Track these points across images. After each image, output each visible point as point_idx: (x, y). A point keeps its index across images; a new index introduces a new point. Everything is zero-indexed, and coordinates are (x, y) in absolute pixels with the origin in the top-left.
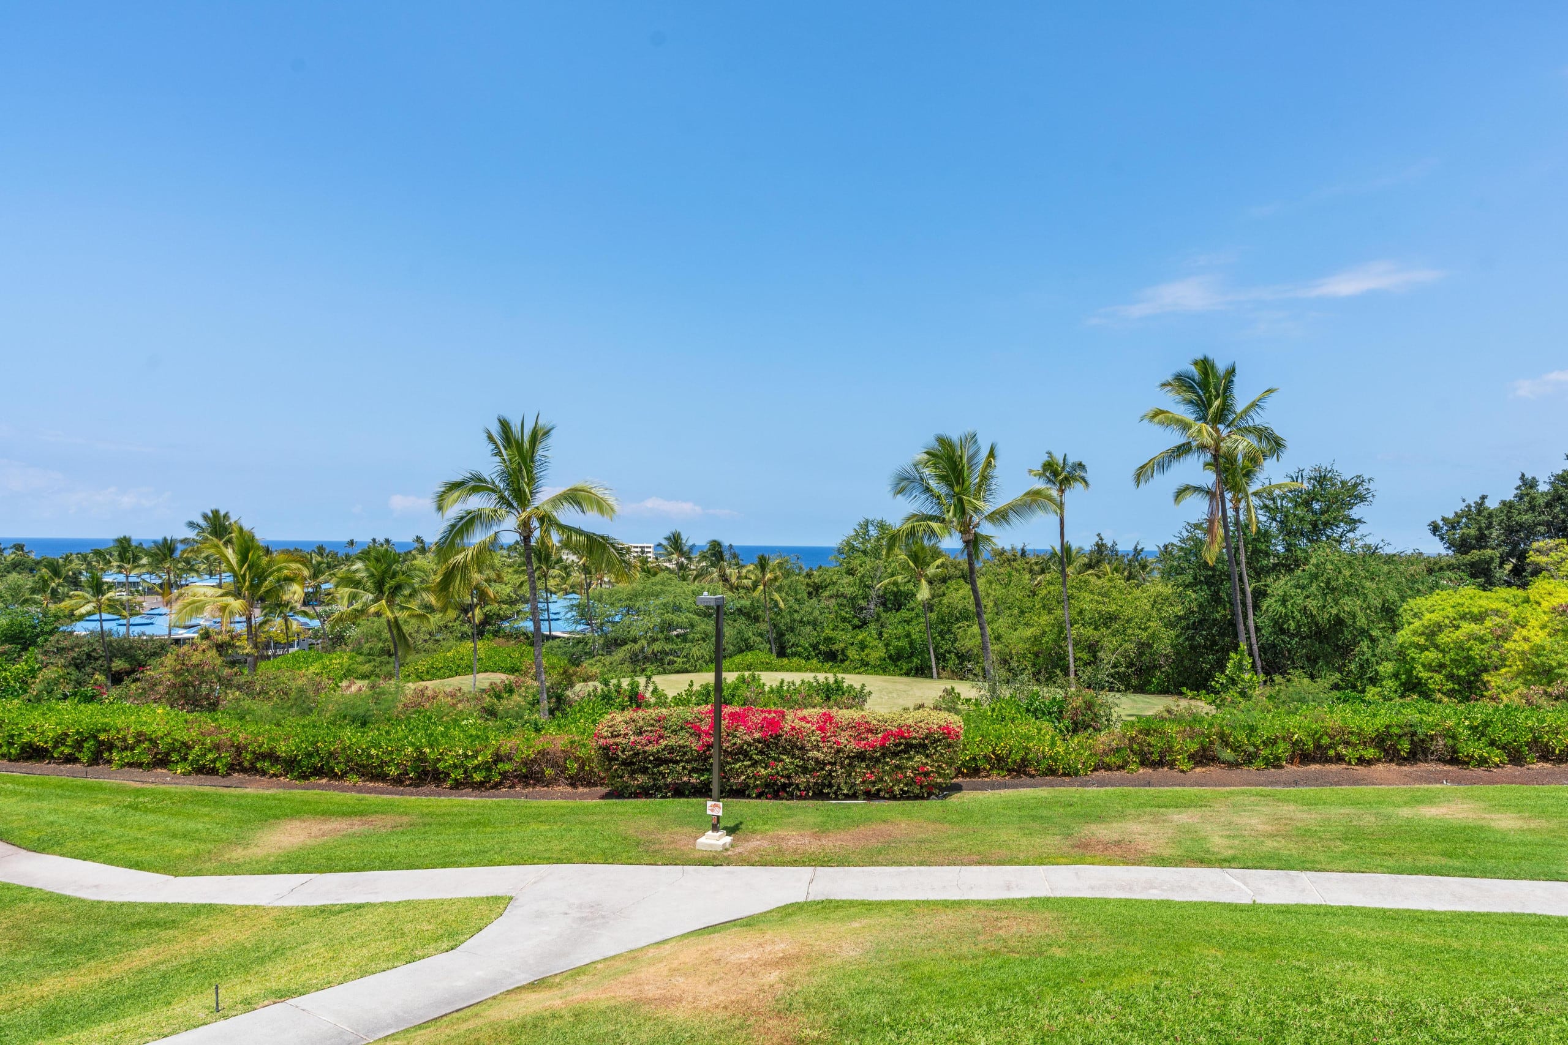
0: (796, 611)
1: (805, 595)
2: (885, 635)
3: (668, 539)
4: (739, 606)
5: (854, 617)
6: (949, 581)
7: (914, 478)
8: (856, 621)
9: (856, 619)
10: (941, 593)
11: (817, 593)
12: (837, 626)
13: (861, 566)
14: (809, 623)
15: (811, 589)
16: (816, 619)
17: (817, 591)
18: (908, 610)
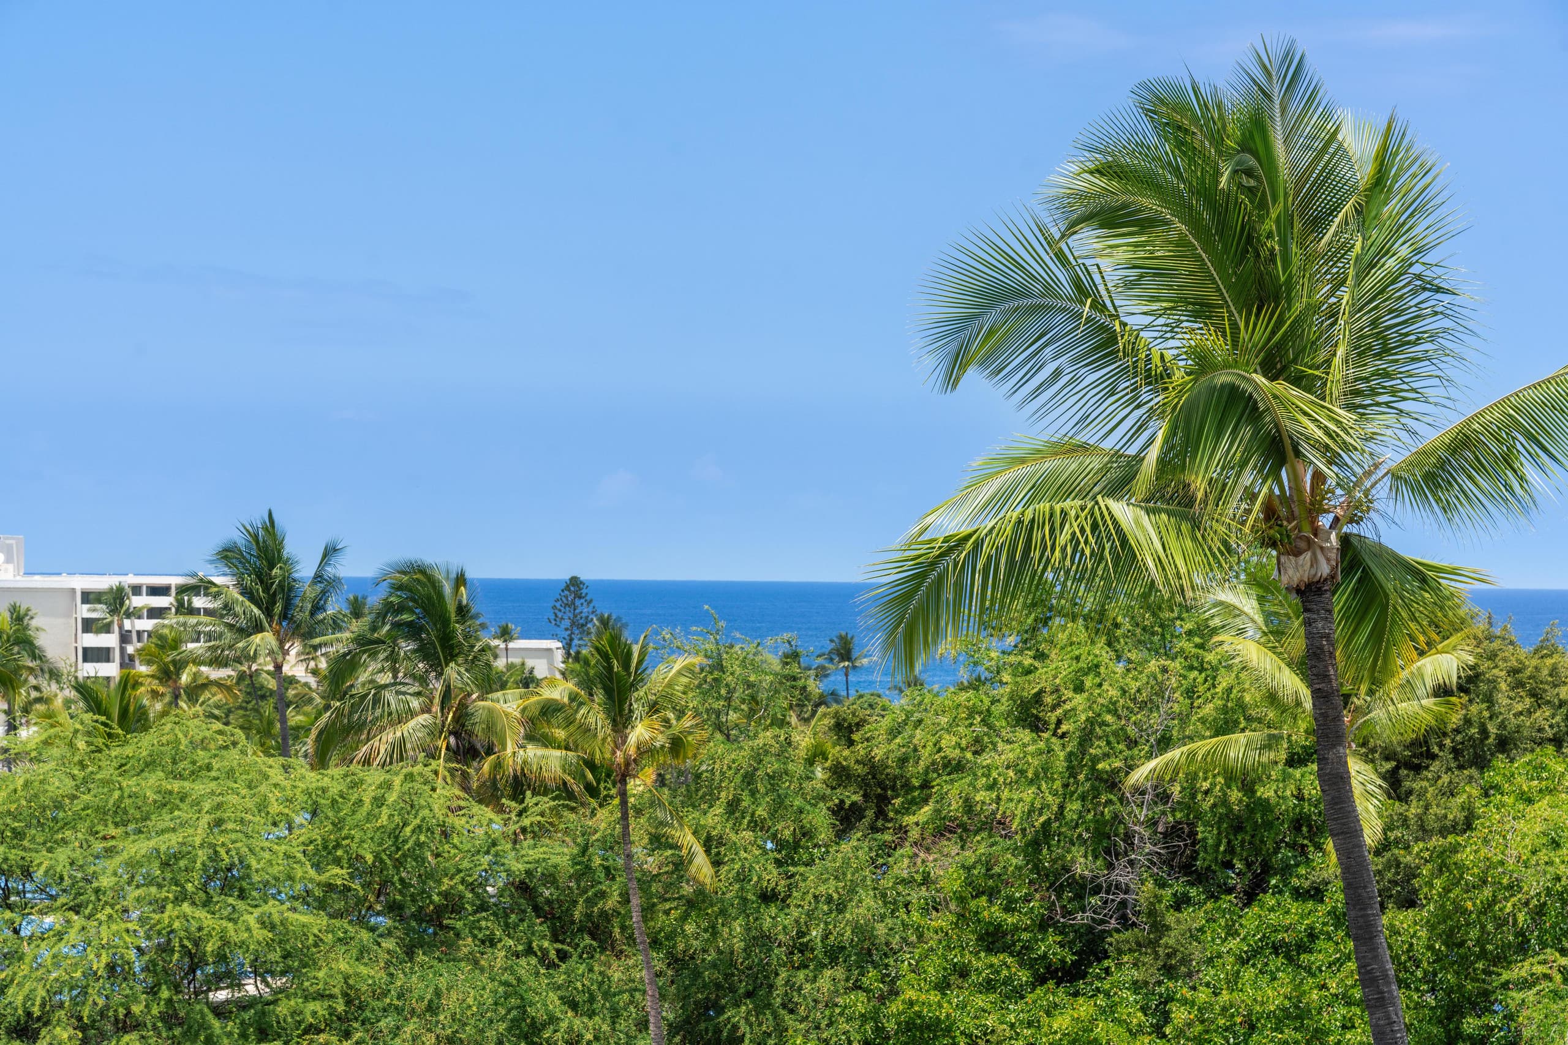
0: (767, 897)
1: (821, 819)
2: (1180, 1015)
3: (228, 555)
4: (518, 867)
5: (1044, 925)
6: (1500, 762)
7: (1049, 290)
8: (1050, 946)
9: (1052, 938)
10: (1455, 813)
11: (881, 813)
12: (963, 972)
13: (1079, 688)
14: (834, 954)
15: (853, 796)
16: (862, 931)
17: (882, 801)
18: (1299, 894)
